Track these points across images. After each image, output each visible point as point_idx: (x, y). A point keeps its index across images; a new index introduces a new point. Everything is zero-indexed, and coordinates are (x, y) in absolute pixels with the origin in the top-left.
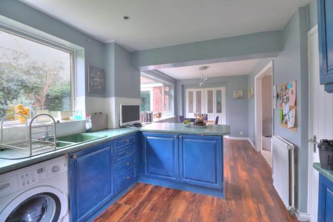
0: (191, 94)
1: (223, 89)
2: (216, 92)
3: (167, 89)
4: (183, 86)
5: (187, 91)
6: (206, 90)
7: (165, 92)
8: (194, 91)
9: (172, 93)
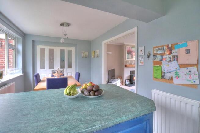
0: (43, 51)
1: (73, 50)
2: (67, 51)
3: (13, 43)
4: (33, 42)
5: (38, 48)
6: (59, 48)
7: (9, 46)
8: (47, 48)
9: (20, 47)
